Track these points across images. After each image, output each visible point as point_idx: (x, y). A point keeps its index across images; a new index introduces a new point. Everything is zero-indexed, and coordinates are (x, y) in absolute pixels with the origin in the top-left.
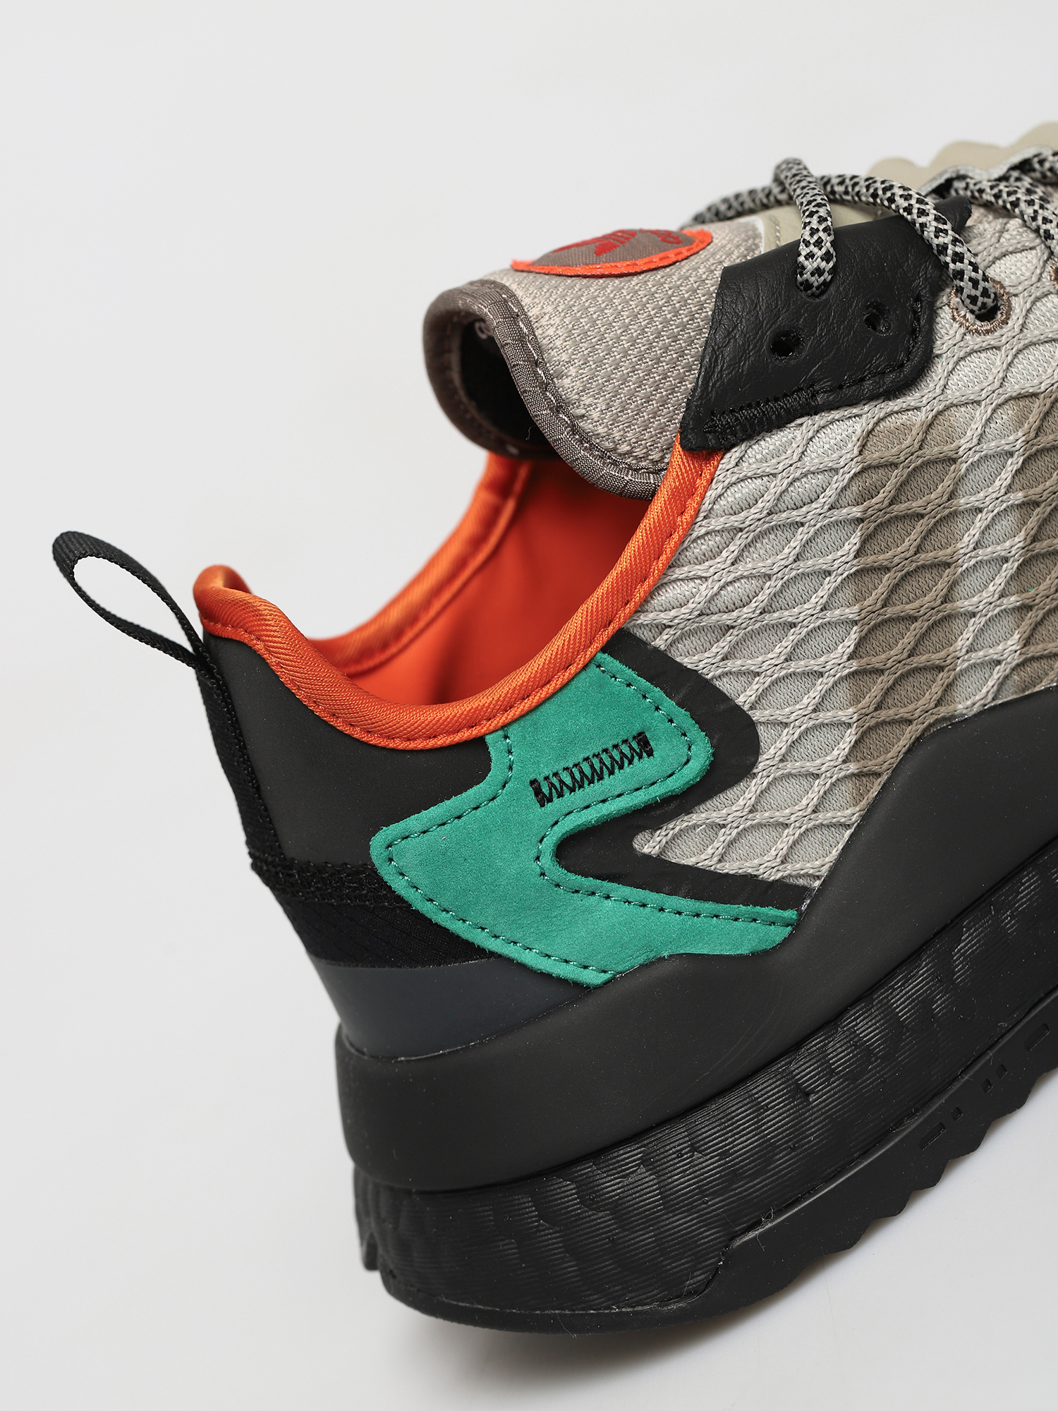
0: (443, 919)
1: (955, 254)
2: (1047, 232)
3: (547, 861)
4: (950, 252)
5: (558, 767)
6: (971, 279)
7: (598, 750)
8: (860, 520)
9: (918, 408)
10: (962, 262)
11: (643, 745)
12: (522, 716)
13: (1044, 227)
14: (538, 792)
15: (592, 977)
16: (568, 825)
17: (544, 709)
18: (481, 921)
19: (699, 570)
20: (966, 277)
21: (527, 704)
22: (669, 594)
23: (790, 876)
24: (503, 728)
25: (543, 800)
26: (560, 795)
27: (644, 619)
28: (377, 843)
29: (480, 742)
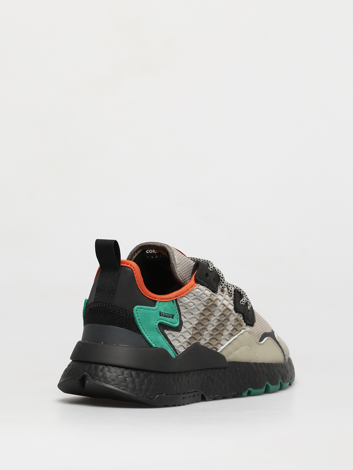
0: (139, 324)
1: (223, 282)
2: (229, 289)
3: (157, 324)
4: (222, 281)
5: (164, 312)
6: (223, 287)
7: (169, 313)
8: (205, 306)
9: (215, 296)
10: (223, 283)
11: (172, 317)
12: (163, 301)
13: (229, 288)
14: (160, 313)
15: (154, 345)
16: (162, 321)
17: (166, 302)
18: (144, 327)
19: (189, 297)
20: (222, 286)
21: (165, 300)
22: (184, 298)
23: (177, 350)
24: (160, 301)
25: (160, 315)
26: (162, 316)
27: (181, 299)
28: (136, 307)
29: (155, 301)
